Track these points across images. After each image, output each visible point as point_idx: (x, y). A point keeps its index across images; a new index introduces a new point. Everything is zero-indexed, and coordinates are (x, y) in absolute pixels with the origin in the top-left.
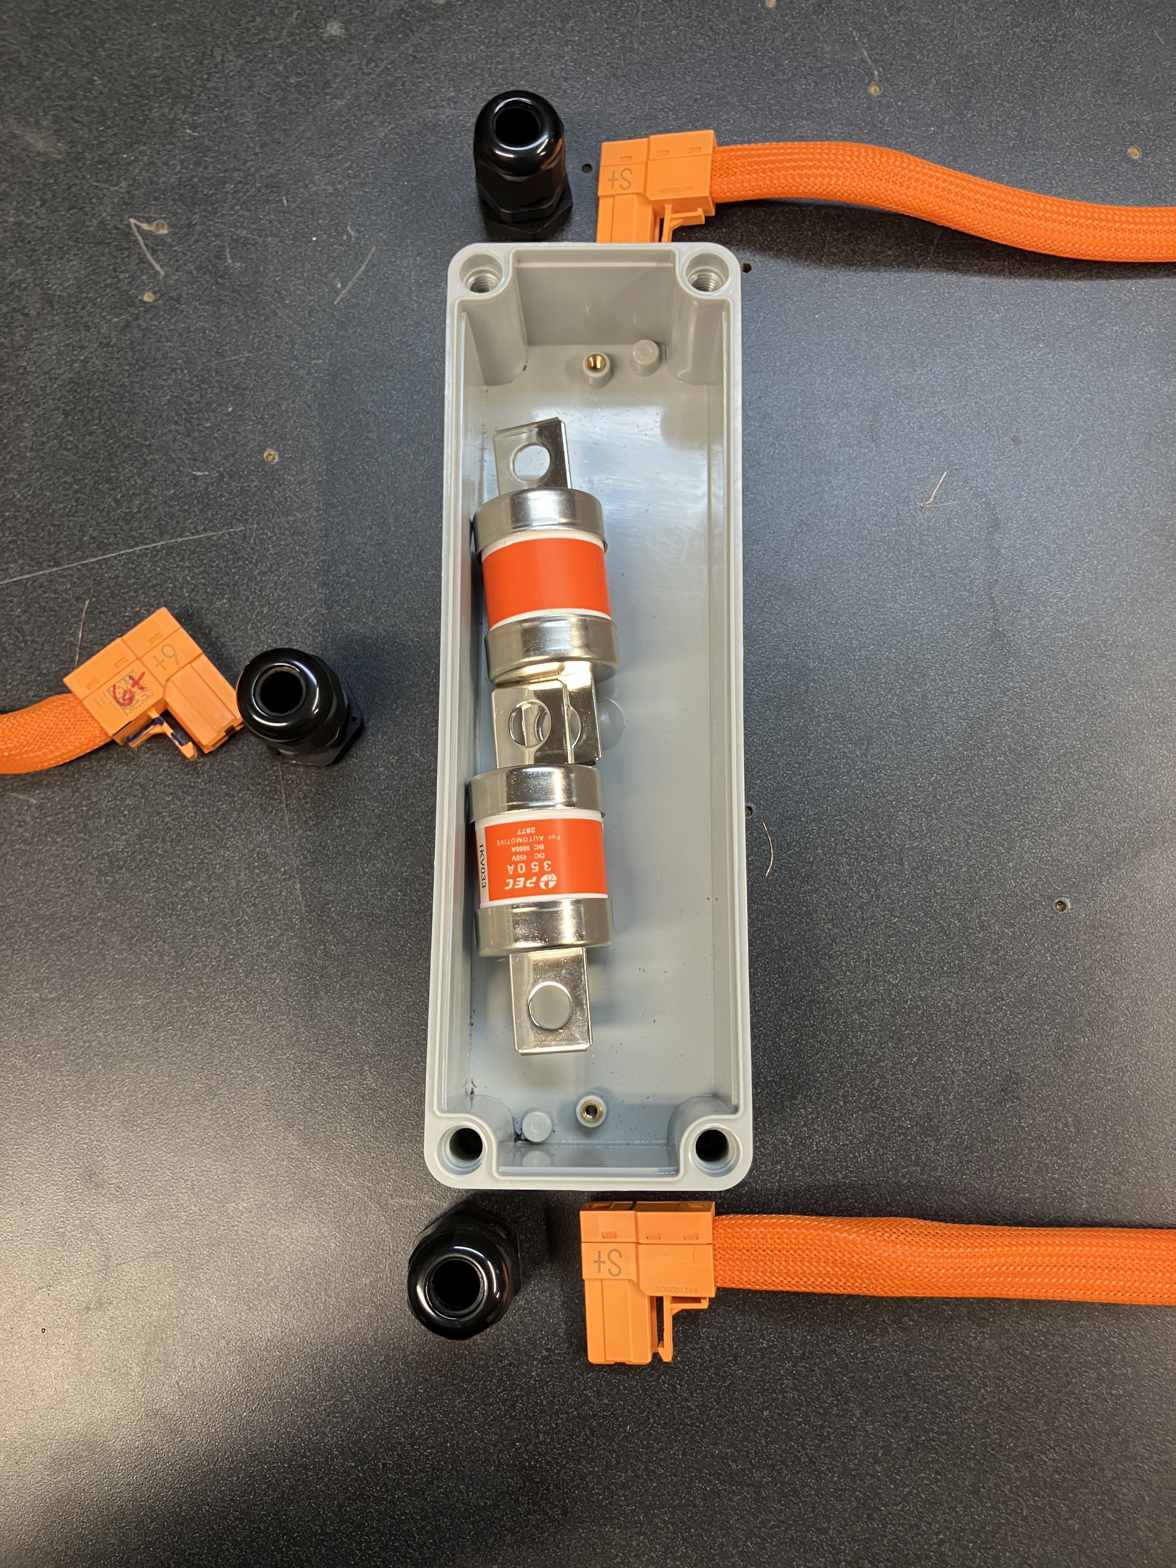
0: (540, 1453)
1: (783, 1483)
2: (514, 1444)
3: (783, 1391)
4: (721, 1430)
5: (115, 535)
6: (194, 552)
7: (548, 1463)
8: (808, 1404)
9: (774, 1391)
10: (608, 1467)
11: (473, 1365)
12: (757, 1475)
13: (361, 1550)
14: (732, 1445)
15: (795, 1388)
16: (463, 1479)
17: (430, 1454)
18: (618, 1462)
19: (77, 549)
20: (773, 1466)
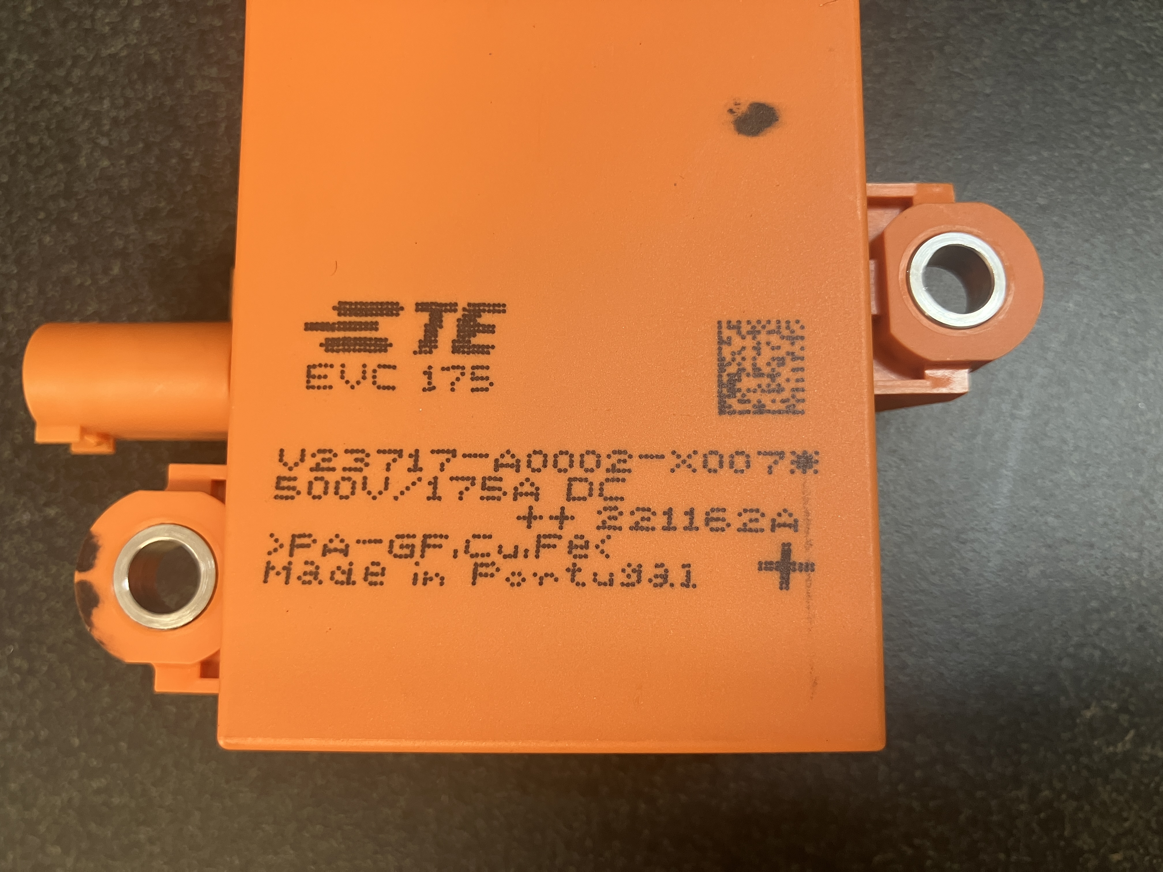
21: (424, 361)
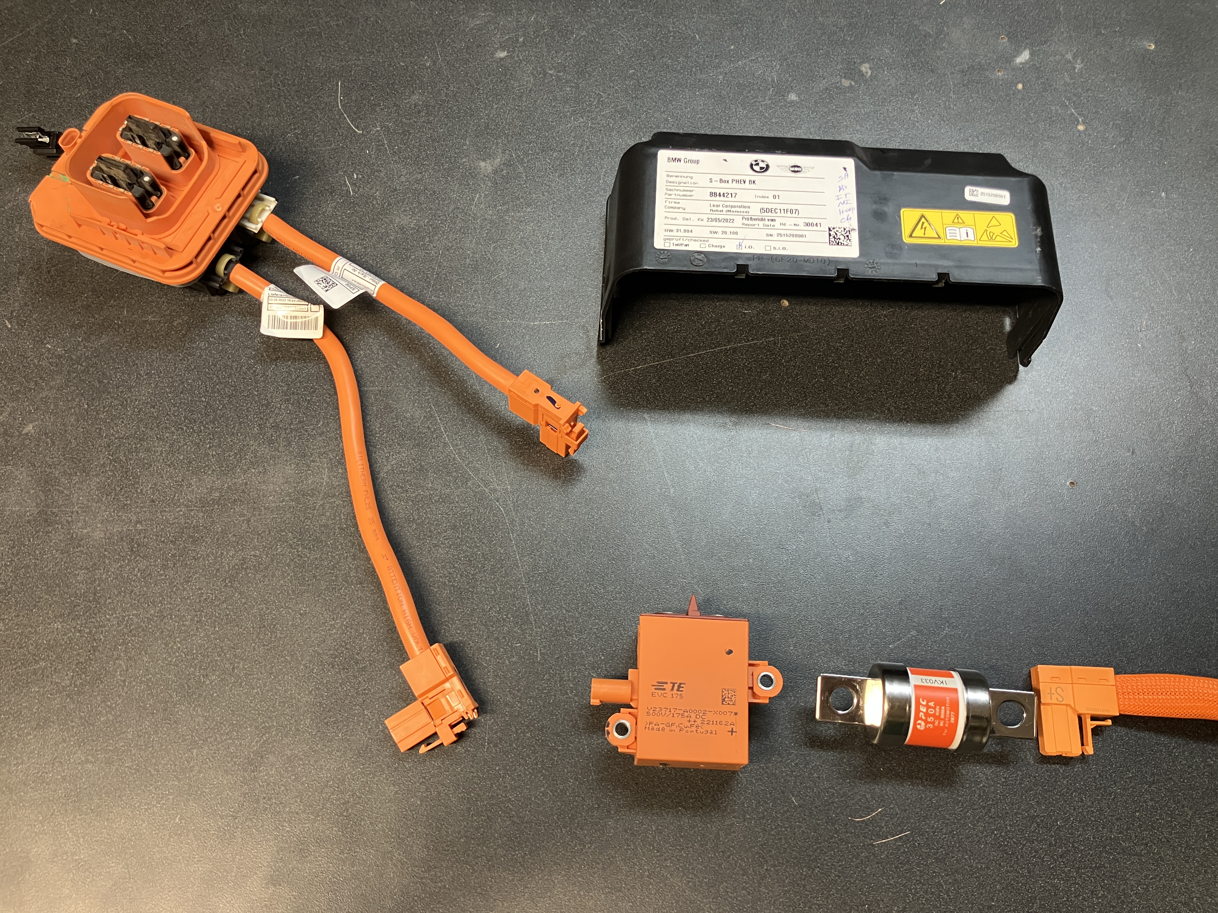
0: (1009, 838)
1: (1153, 853)
2: (993, 833)
3: (1145, 802)
4: (1113, 824)
5: (703, 342)
6: (747, 351)
7: (1014, 843)
8: (1161, 809)
9: (1140, 802)
10: (1050, 845)
11: (963, 787)
12: (1138, 849)
13: (912, 894)
14: (1121, 833)
15: (1151, 800)
16: (966, 852)
17: (945, 837)
18: (1056, 843)
19: (683, 349)
20: (1146, 844)
21: (672, 692)
